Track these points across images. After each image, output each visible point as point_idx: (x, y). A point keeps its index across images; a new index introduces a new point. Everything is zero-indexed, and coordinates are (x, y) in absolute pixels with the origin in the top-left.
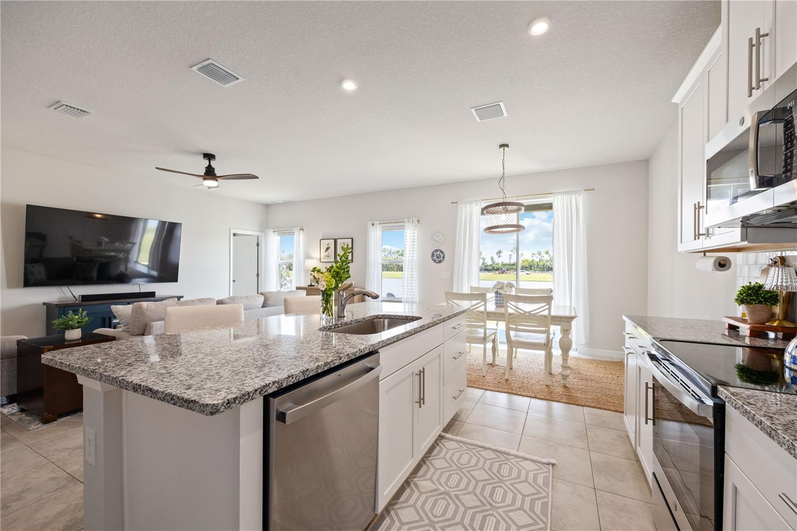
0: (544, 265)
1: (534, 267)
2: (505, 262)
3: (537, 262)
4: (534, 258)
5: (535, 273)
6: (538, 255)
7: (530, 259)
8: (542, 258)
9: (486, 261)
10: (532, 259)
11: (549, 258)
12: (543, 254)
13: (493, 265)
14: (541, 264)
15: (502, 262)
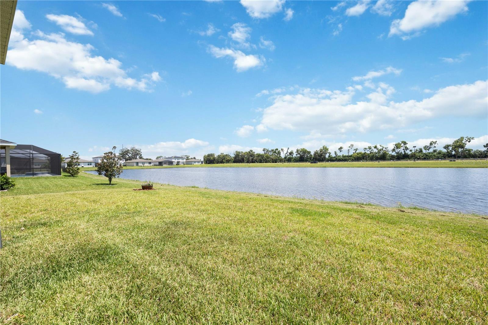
0: (373, 155)
1: (366, 157)
2: (344, 155)
3: (368, 154)
4: (366, 151)
5: (367, 161)
6: (368, 149)
7: (363, 152)
8: (372, 151)
9: (331, 154)
10: (364, 152)
11: (377, 151)
12: (373, 148)
13: (336, 157)
14: (371, 155)
15: (343, 155)
